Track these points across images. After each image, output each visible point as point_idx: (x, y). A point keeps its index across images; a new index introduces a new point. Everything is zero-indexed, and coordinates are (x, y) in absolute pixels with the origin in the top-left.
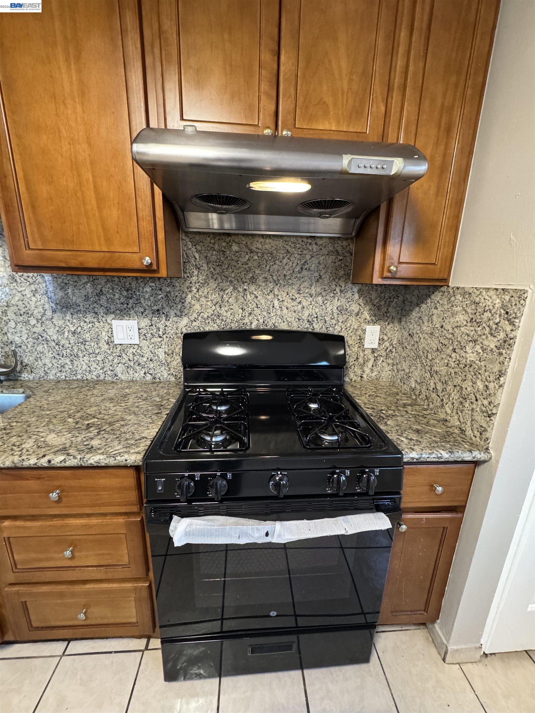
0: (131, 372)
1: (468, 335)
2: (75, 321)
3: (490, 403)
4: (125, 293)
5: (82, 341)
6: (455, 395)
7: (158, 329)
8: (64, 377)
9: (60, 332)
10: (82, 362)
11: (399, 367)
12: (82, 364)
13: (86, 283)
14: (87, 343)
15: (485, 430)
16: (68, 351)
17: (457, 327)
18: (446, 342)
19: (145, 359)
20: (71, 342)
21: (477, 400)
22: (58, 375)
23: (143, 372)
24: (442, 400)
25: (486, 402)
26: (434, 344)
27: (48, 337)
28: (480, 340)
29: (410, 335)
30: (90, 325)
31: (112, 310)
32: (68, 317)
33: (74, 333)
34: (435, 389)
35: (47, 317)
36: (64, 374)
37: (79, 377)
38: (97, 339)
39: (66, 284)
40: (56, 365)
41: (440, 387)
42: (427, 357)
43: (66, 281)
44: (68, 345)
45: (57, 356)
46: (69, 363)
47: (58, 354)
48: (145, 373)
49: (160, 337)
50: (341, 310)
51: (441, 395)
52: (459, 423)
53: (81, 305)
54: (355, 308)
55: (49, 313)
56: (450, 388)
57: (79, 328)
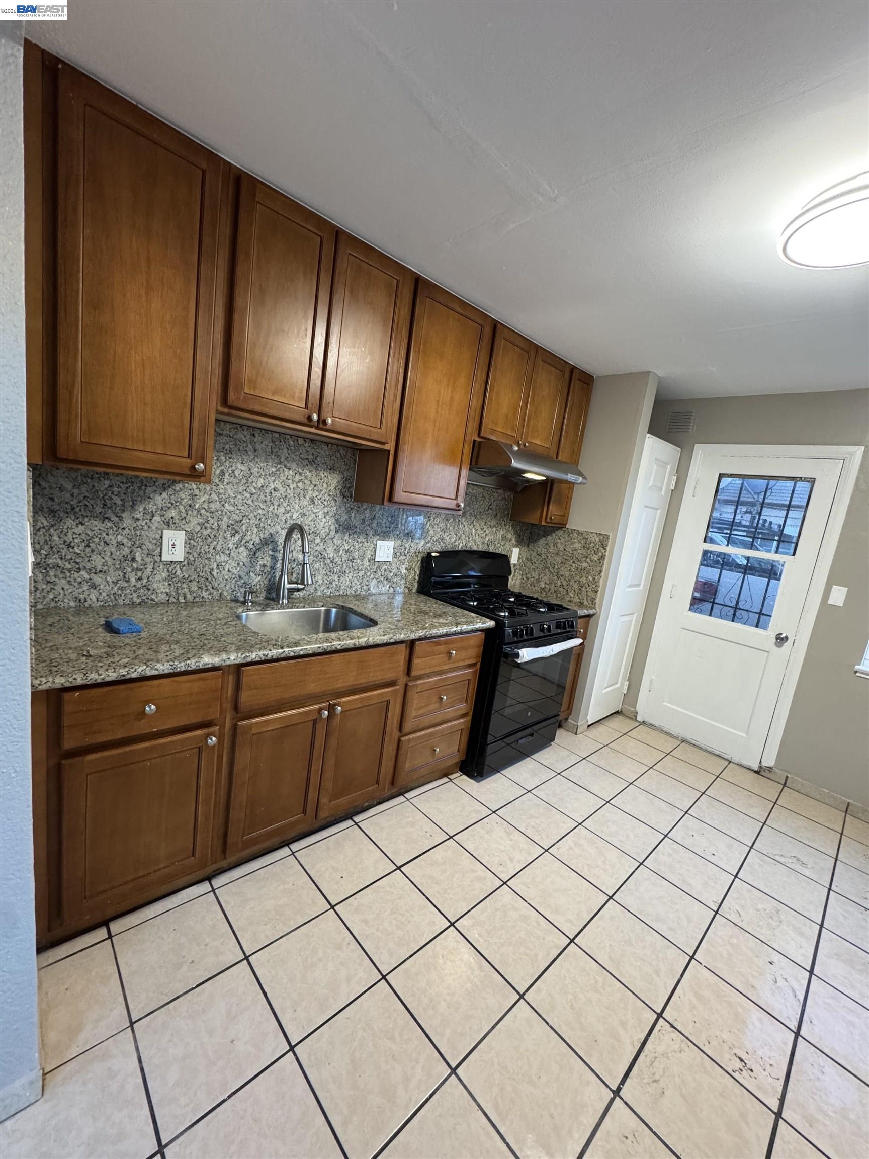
0: (380, 587)
1: (582, 554)
2: (350, 541)
3: (596, 586)
4: (390, 519)
5: (351, 558)
6: (576, 586)
7: (405, 549)
8: (329, 593)
9: (337, 551)
10: (347, 579)
11: (528, 576)
12: (346, 580)
13: (366, 509)
14: (355, 561)
15: (595, 599)
16: (339, 568)
17: (575, 550)
18: (568, 558)
19: (392, 574)
20: (343, 560)
21: (589, 586)
22: (325, 591)
23: (388, 586)
24: (567, 590)
25: (594, 586)
26: (559, 559)
27: (326, 555)
28: (589, 557)
29: (538, 555)
30: (360, 545)
31: (378, 533)
32: (346, 537)
33: (347, 551)
34: (562, 585)
35: (330, 536)
36: (331, 590)
37: (341, 592)
38: (362, 558)
39: (352, 508)
40: (326, 581)
41: (565, 583)
42: (554, 567)
43: (352, 506)
44: (340, 563)
45: (329, 573)
46: (337, 580)
47: (330, 571)
48: (389, 587)
49: (405, 555)
50: (504, 537)
51: (566, 588)
52: (579, 600)
53: (358, 527)
54: (509, 536)
55: (333, 533)
56: (572, 583)
57: (352, 547)
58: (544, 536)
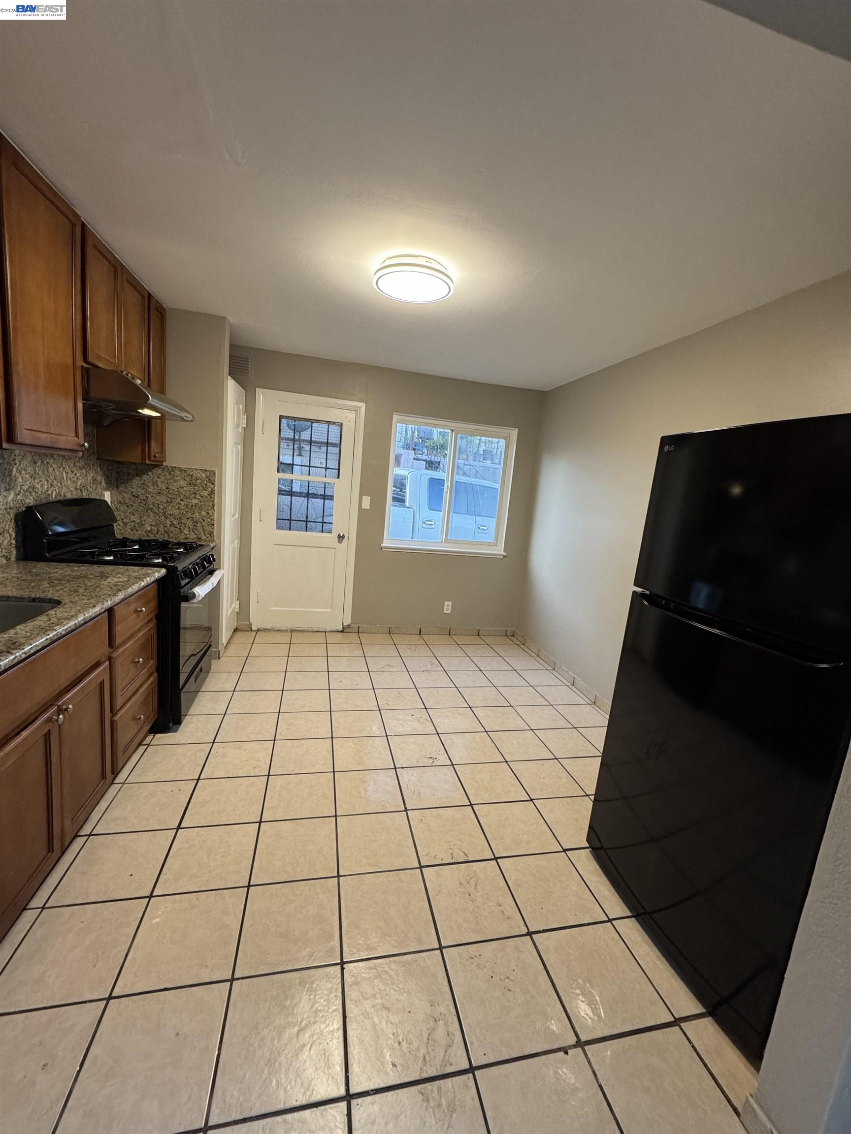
1: (190, 491)
3: (211, 520)
6: (189, 523)
11: (126, 520)
15: (213, 532)
17: (180, 488)
18: (174, 496)
21: (204, 521)
24: (180, 529)
25: (209, 520)
26: (163, 499)
28: (198, 493)
29: (134, 496)
34: (172, 524)
41: (175, 522)
42: (159, 508)
50: (94, 480)
51: (178, 526)
52: (196, 536)
54: (99, 478)
56: (184, 520)
58: (138, 476)
